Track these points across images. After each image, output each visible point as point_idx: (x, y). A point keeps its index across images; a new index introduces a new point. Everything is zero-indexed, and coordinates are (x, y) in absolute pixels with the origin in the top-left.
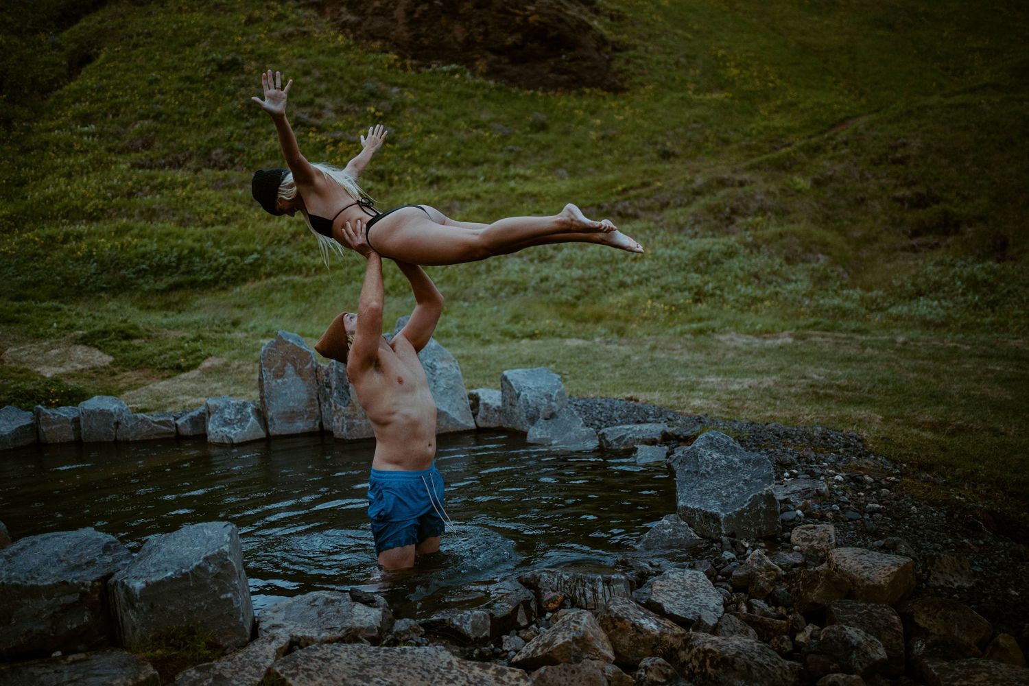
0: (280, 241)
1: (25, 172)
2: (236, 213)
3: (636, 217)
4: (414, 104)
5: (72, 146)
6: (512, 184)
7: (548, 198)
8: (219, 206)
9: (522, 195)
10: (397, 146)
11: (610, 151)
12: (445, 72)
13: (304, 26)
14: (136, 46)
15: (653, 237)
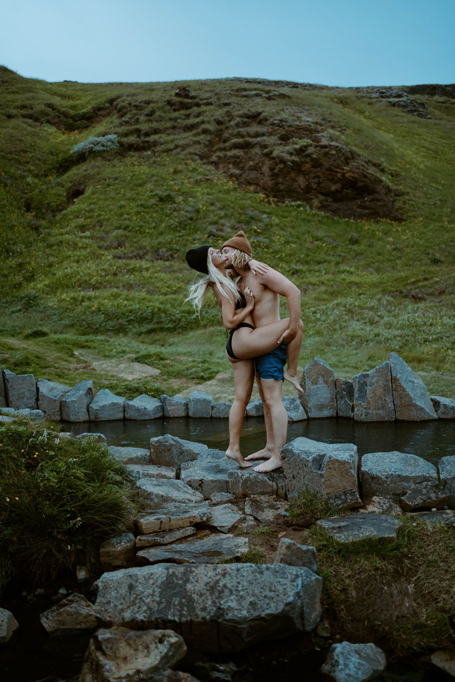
0: (209, 306)
1: (51, 259)
2: (180, 288)
3: (421, 299)
4: (277, 225)
5: (77, 244)
6: (343, 276)
7: (365, 285)
8: (169, 283)
9: (351, 283)
10: (271, 250)
11: (400, 258)
12: (293, 206)
13: (207, 175)
14: (108, 185)
15: (439, 312)
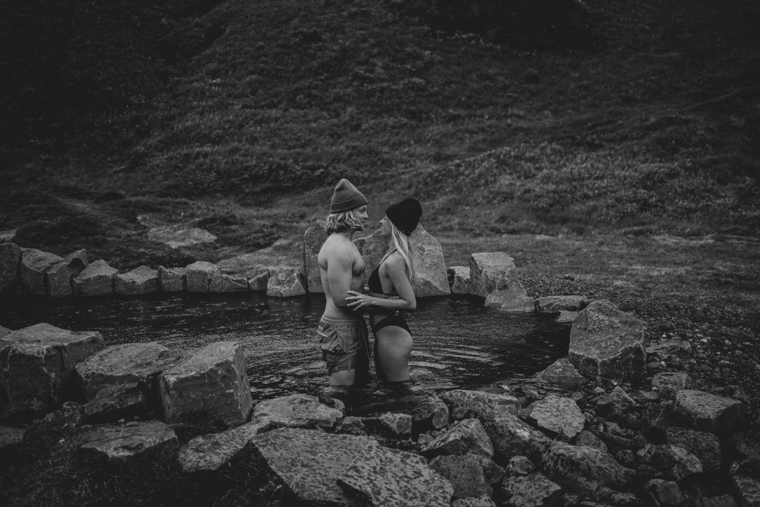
0: (339, 160)
1: (174, 111)
2: (310, 140)
3: (600, 146)
4: (440, 63)
5: (205, 93)
6: (509, 121)
7: (534, 132)
8: (299, 134)
9: (515, 129)
10: (426, 93)
11: (585, 97)
12: (463, 39)
13: (364, 7)
14: (250, 23)
15: (613, 162)
